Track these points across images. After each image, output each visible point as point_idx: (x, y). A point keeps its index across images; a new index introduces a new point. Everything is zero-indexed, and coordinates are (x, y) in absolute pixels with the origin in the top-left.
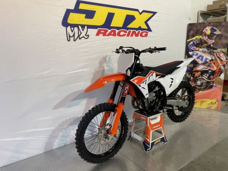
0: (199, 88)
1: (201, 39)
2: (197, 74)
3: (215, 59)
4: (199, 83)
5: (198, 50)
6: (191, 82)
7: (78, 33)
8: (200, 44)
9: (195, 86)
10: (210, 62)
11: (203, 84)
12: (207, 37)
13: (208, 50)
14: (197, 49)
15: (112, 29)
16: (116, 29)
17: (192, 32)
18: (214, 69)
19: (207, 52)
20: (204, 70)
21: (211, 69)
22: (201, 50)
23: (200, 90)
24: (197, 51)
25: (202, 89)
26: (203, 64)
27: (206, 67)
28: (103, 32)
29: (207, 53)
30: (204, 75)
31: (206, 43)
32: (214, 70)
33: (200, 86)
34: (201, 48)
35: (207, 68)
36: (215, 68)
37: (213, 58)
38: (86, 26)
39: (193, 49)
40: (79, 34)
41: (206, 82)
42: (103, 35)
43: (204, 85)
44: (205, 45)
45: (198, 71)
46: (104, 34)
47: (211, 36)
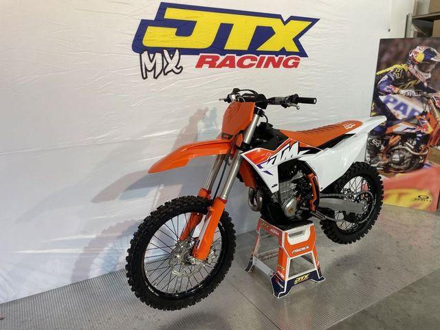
0: (397, 167)
1: (404, 70)
2: (392, 141)
3: (432, 111)
4: (396, 157)
5: (398, 93)
6: (381, 154)
7: (163, 64)
8: (402, 81)
9: (389, 163)
10: (420, 117)
11: (404, 160)
12: (416, 67)
13: (418, 93)
14: (396, 90)
15: (227, 55)
16: (235, 55)
17: (386, 57)
18: (427, 130)
19: (415, 97)
20: (407, 133)
21: (422, 131)
22: (403, 92)
23: (398, 170)
24: (394, 94)
25: (401, 170)
26: (407, 120)
27: (412, 127)
28: (210, 60)
29: (415, 99)
30: (407, 143)
31: (414, 78)
32: (429, 132)
33: (399, 163)
34: (403, 88)
35: (414, 129)
36: (430, 130)
37: (428, 110)
38: (177, 51)
39: (387, 91)
40: (165, 65)
41: (410, 155)
42: (210, 67)
43: (405, 162)
44: (413, 82)
45: (395, 134)
46: (212, 65)
47: (424, 66)
